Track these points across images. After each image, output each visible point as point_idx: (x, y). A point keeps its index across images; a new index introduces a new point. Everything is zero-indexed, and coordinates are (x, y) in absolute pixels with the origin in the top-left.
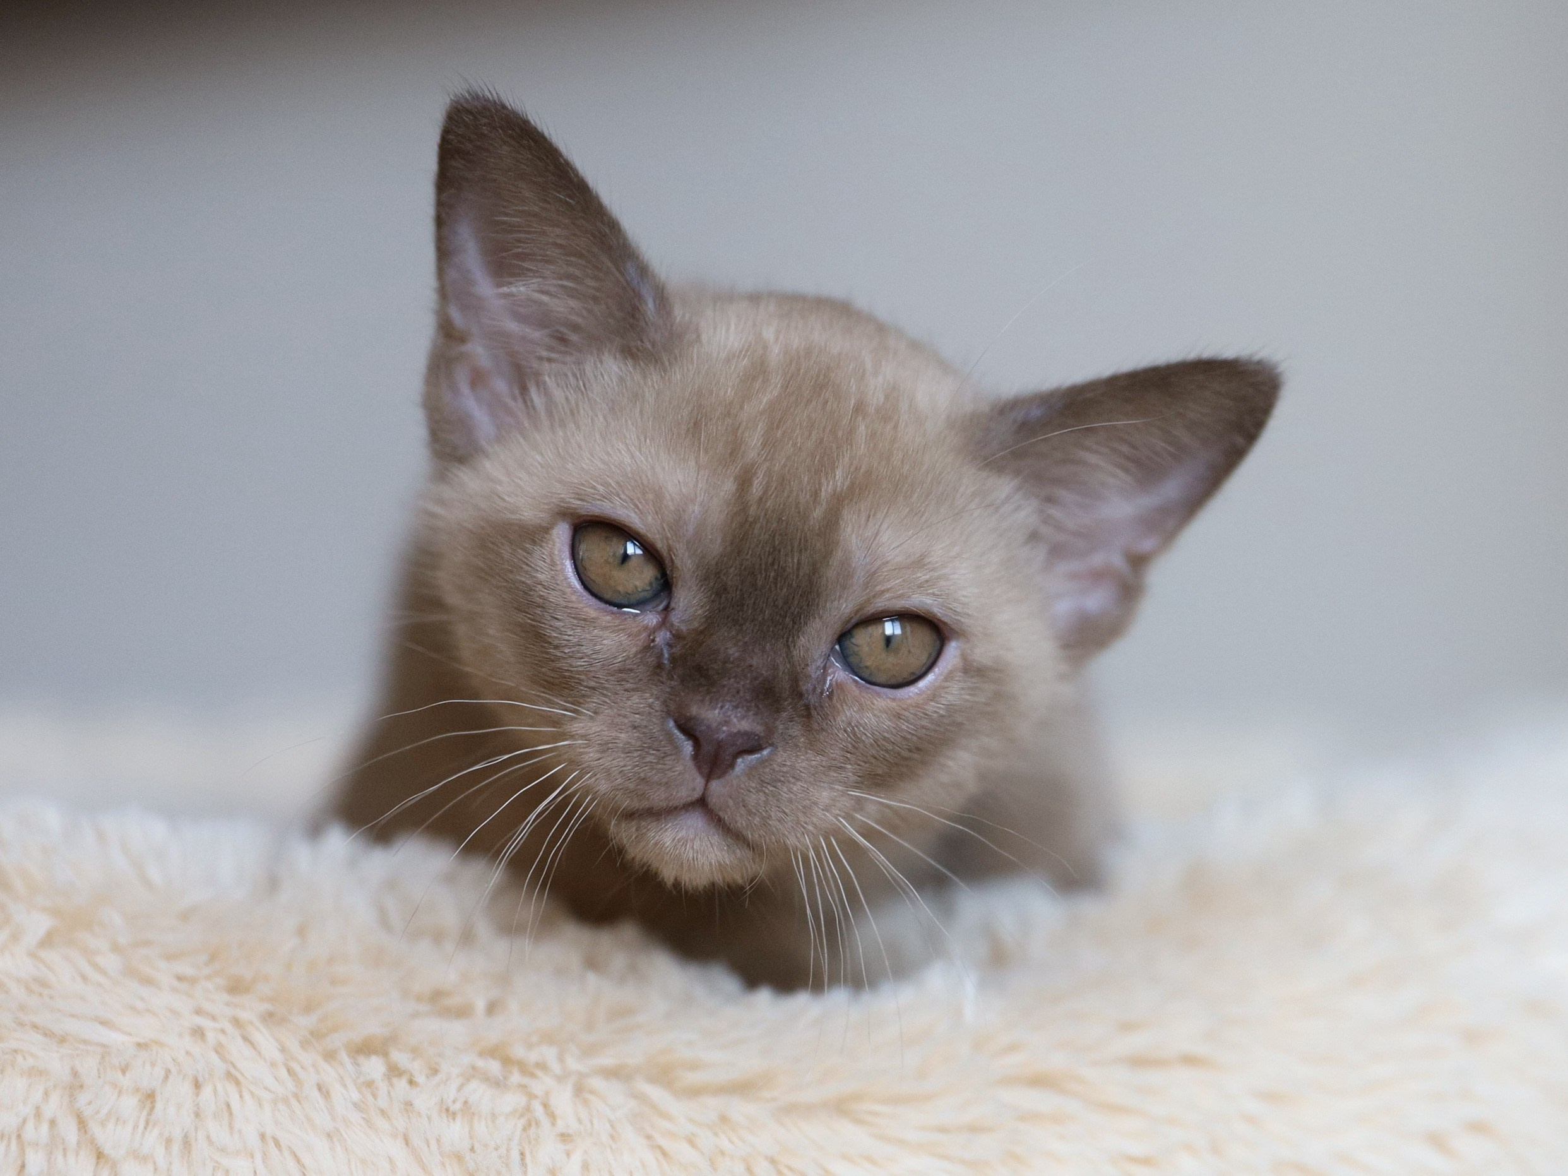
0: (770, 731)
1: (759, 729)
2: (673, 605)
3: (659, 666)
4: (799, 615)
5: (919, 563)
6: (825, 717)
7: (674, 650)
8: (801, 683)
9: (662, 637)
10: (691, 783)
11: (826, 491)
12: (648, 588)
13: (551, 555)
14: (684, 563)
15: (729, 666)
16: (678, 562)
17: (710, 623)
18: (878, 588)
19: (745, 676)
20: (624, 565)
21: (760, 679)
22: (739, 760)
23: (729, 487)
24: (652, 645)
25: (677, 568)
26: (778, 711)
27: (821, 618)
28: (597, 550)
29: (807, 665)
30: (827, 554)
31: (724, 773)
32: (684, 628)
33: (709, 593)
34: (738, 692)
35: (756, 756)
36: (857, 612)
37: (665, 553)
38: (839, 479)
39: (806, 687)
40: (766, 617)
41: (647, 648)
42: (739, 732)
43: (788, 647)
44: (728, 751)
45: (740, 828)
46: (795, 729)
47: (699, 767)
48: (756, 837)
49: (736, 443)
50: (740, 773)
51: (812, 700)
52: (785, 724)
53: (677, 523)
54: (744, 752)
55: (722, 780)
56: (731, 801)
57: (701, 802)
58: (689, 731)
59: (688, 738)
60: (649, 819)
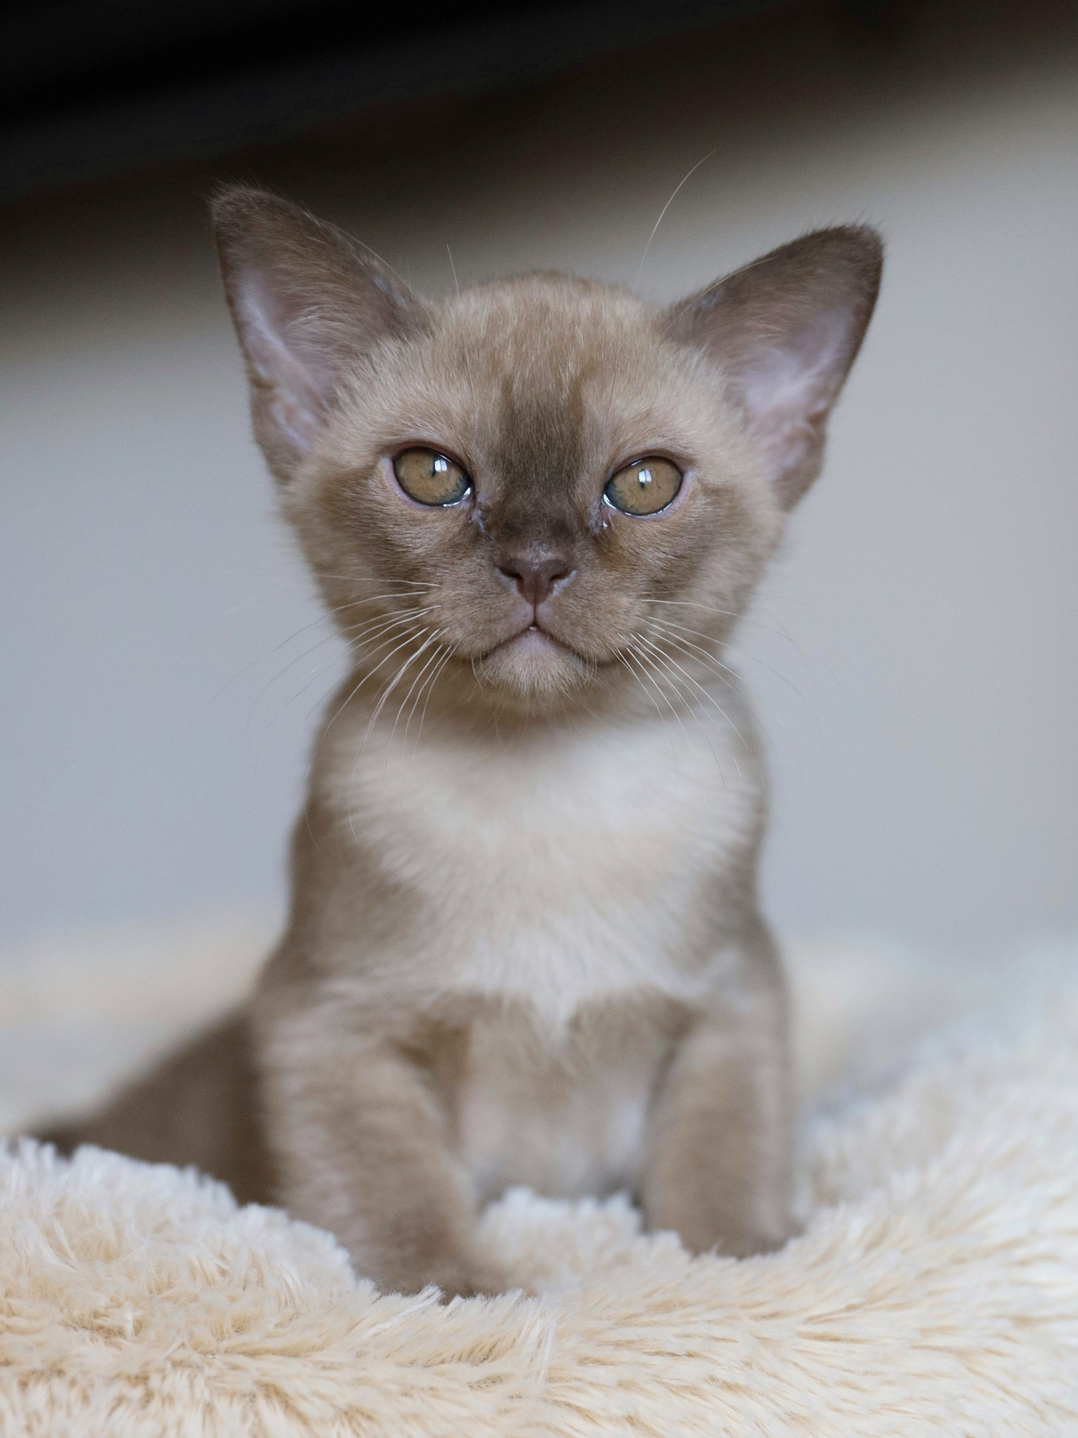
0: (571, 557)
1: (561, 556)
3: (478, 535)
4: (571, 471)
5: (648, 414)
6: (609, 543)
7: (487, 521)
8: (586, 521)
9: (477, 515)
10: (524, 611)
11: (566, 380)
12: (457, 488)
13: (381, 481)
14: (479, 458)
15: (528, 517)
17: (508, 495)
18: (622, 440)
19: (543, 522)
20: (435, 477)
21: (554, 521)
22: (556, 585)
23: (496, 394)
24: (470, 522)
25: (474, 463)
26: (573, 541)
27: (587, 471)
28: (413, 470)
29: (586, 507)
30: (580, 420)
31: (546, 595)
32: (489, 503)
33: (501, 474)
34: (540, 532)
35: (567, 580)
36: (613, 460)
37: (463, 456)
38: (572, 369)
39: (591, 523)
40: (547, 477)
41: (467, 525)
42: (548, 561)
43: (569, 497)
44: (544, 577)
45: (569, 640)
46: (590, 554)
47: (526, 598)
48: (582, 645)
49: (495, 363)
50: (558, 595)
51: (597, 531)
52: (582, 552)
53: (465, 429)
54: (557, 577)
55: (546, 602)
56: (557, 618)
57: (535, 623)
58: (512, 572)
59: (511, 579)
60: (501, 653)
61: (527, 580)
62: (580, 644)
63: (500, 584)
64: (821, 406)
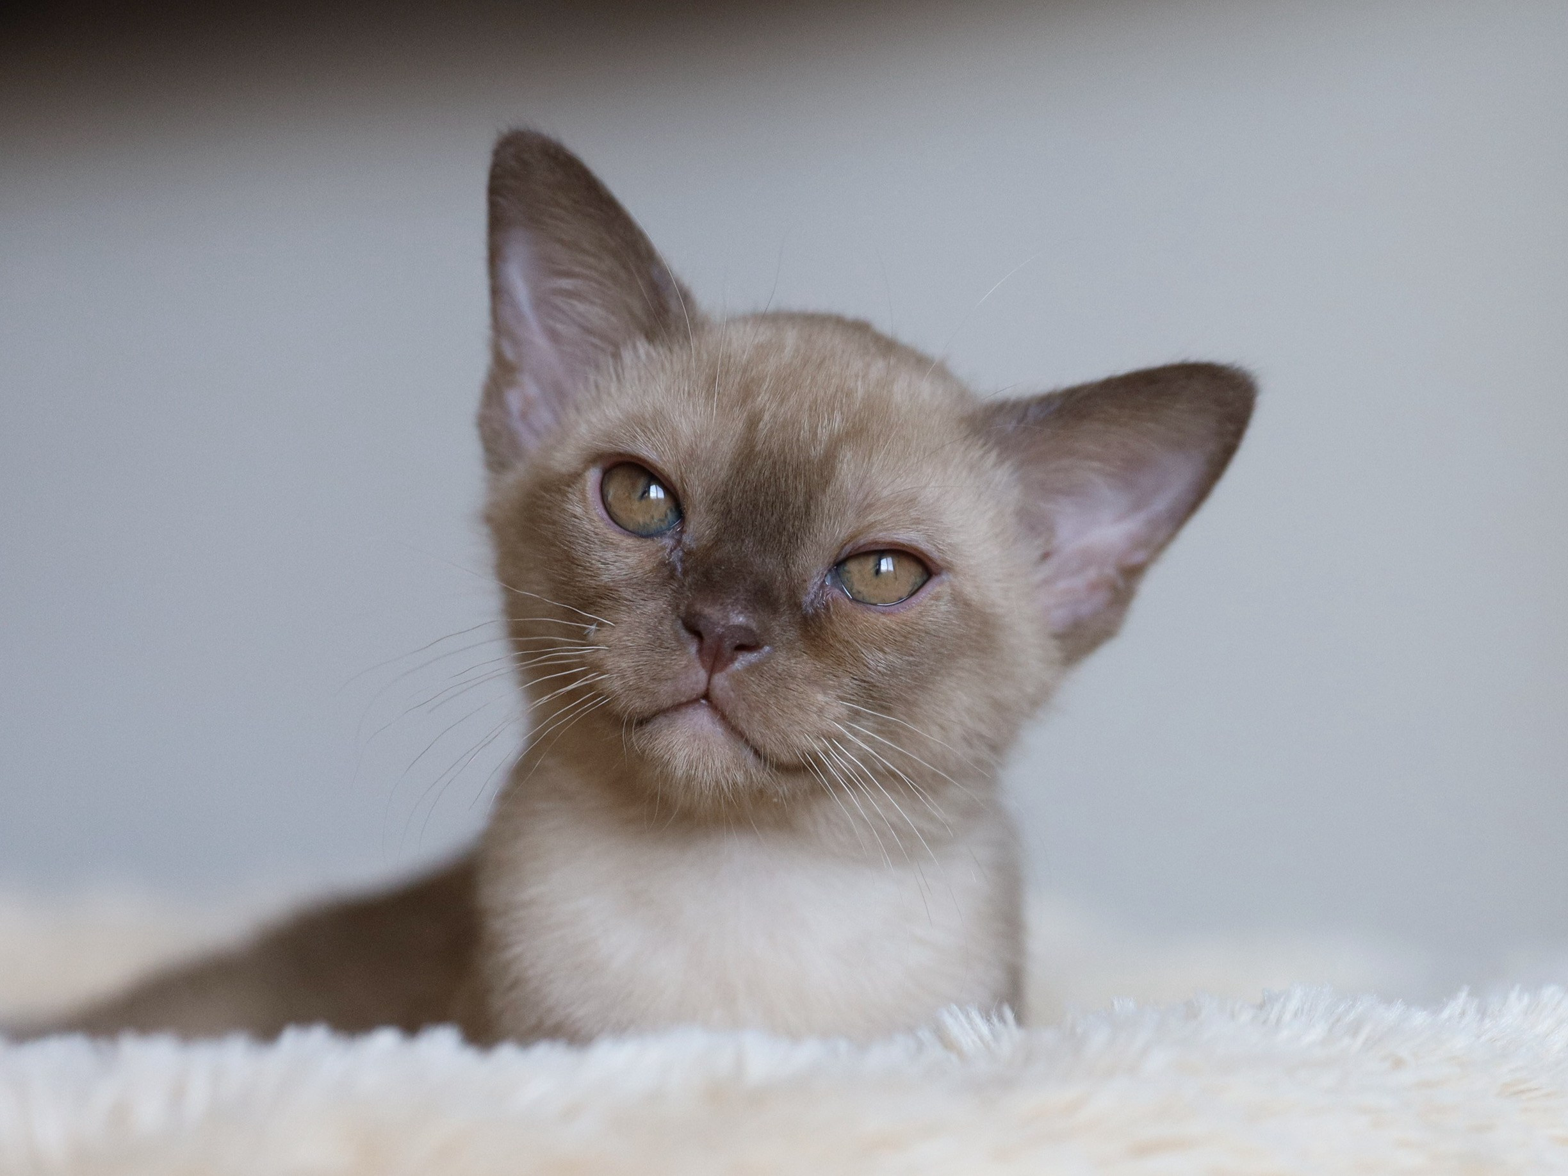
0: (767, 630)
1: (754, 625)
2: (684, 529)
3: (672, 576)
4: (795, 535)
6: (821, 628)
7: (686, 564)
8: (799, 595)
9: (676, 556)
10: (697, 677)
12: (664, 519)
13: (583, 491)
14: (696, 491)
15: (731, 572)
16: (689, 491)
17: (718, 541)
18: (870, 519)
19: (745, 580)
20: (646, 502)
21: (759, 584)
22: (739, 657)
24: (667, 561)
25: (688, 495)
26: (775, 613)
27: (817, 541)
28: (622, 490)
29: (805, 581)
30: (825, 482)
31: (726, 665)
32: (693, 545)
33: (716, 516)
35: (755, 655)
36: (852, 537)
37: (678, 485)
39: (806, 599)
41: (663, 564)
42: (738, 626)
44: (728, 643)
45: (743, 725)
46: (793, 634)
47: (703, 662)
48: (758, 736)
49: (747, 393)
50: (739, 668)
51: (810, 610)
52: (782, 627)
53: (691, 456)
54: (742, 648)
55: (724, 673)
56: (732, 694)
57: (706, 696)
58: (694, 628)
59: (693, 636)
60: (662, 721)
61: (708, 641)
62: (757, 732)
63: (678, 640)
64: (1138, 557)
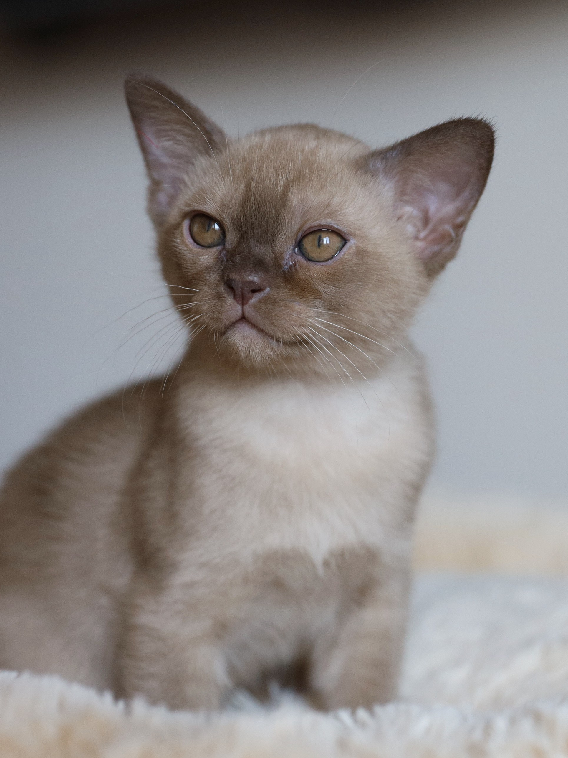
4: (274, 232)
6: (293, 276)
7: (228, 256)
8: (280, 261)
9: (223, 253)
10: (236, 309)
11: (282, 182)
18: (308, 217)
22: (254, 296)
25: (224, 224)
26: (267, 272)
27: (285, 233)
29: (282, 254)
31: (248, 301)
32: (230, 247)
33: (237, 232)
35: (262, 293)
37: (220, 220)
38: (288, 176)
39: (283, 262)
41: (218, 257)
44: (247, 291)
46: (279, 280)
47: (238, 302)
48: (270, 331)
50: (255, 301)
51: (286, 268)
55: (248, 305)
56: (254, 314)
57: (244, 318)
59: (230, 290)
